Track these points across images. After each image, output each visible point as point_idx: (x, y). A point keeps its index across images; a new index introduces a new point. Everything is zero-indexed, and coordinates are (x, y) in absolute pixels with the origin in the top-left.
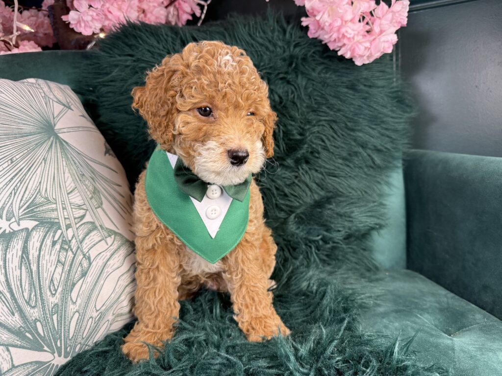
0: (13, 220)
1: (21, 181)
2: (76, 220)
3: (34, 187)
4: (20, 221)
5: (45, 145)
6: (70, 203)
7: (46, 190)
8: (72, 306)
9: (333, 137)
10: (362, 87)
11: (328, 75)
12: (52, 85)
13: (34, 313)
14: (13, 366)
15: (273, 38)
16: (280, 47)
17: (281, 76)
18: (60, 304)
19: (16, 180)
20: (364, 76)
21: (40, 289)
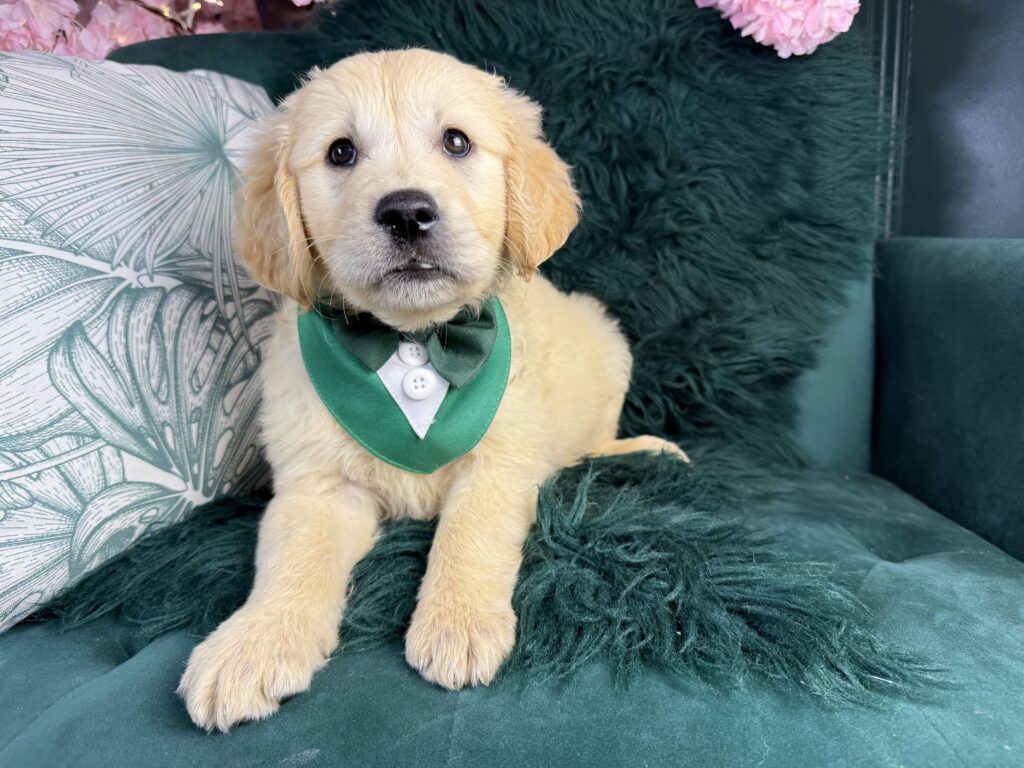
0: (144, 271)
1: (161, 218)
2: (242, 293)
3: (180, 230)
4: (157, 278)
5: (204, 171)
6: (235, 266)
7: (199, 238)
8: (222, 419)
9: (731, 198)
10: (794, 103)
11: (730, 81)
12: (232, 82)
13: (163, 413)
14: (124, 482)
15: (627, 7)
16: (641, 26)
17: (638, 78)
18: (204, 410)
19: (155, 215)
20: (801, 84)
21: (176, 379)
